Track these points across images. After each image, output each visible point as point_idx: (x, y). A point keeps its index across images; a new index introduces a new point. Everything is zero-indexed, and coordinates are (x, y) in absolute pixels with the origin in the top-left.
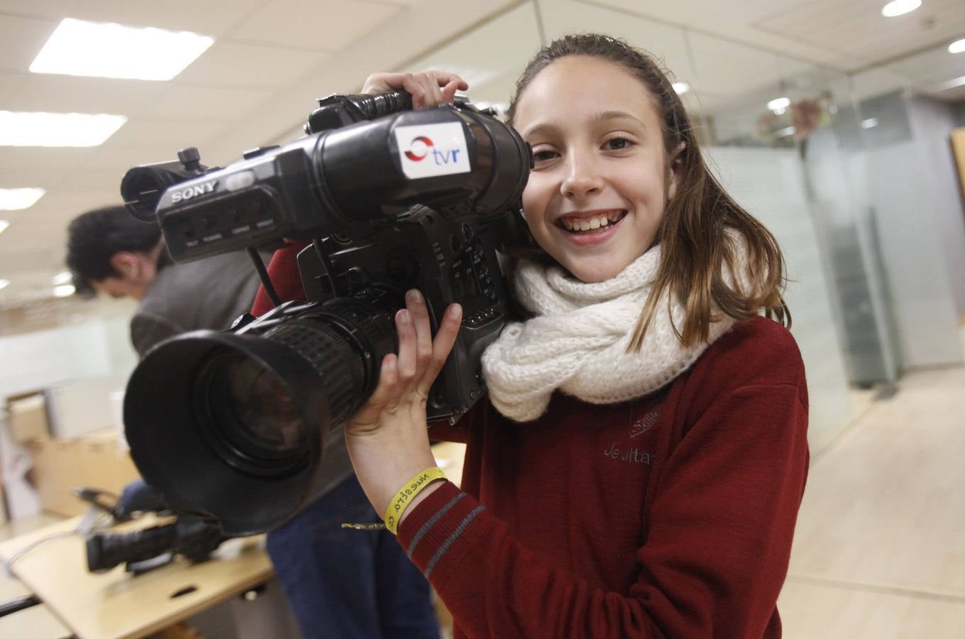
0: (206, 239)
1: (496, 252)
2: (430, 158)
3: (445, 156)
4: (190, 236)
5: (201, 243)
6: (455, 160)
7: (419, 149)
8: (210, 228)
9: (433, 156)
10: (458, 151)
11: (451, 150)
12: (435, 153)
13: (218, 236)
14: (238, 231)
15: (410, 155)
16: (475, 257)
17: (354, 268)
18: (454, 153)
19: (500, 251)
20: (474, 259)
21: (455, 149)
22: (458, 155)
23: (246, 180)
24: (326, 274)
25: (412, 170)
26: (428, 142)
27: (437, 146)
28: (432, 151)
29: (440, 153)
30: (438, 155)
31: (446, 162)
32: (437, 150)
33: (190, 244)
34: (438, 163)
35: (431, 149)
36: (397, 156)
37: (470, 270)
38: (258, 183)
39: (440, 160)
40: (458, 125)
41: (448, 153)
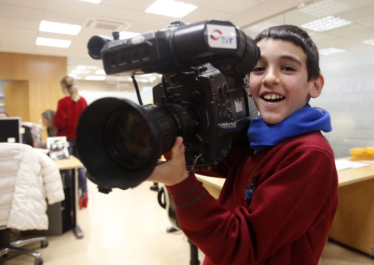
1: (235, 101)
2: (220, 40)
4: (114, 63)
5: (118, 66)
6: (231, 42)
7: (216, 35)
8: (123, 59)
13: (125, 64)
14: (134, 62)
15: (212, 37)
16: (227, 100)
17: (177, 95)
18: (231, 40)
19: (237, 102)
20: (226, 101)
21: (231, 37)
22: (232, 41)
23: (141, 40)
24: (164, 96)
25: (212, 44)
26: (220, 32)
27: (224, 35)
29: (225, 39)
30: (224, 40)
31: (227, 42)
33: (113, 66)
34: (223, 42)
35: (221, 36)
36: (207, 36)
37: (224, 105)
38: (147, 41)
39: (224, 41)
40: (233, 29)
41: (228, 39)
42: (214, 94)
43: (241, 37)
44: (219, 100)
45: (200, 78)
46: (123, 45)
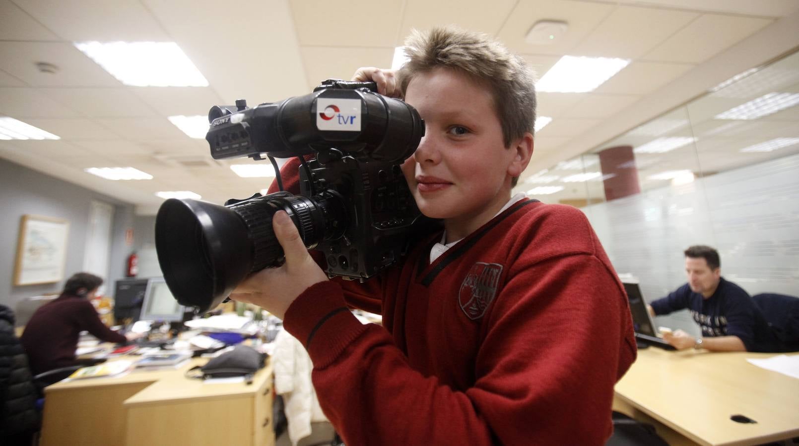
0: (223, 148)
2: (336, 119)
3: (345, 121)
4: (218, 144)
6: (352, 123)
7: (329, 112)
8: (224, 142)
9: (338, 118)
10: (355, 117)
11: (350, 116)
12: (339, 116)
13: (227, 148)
14: (234, 146)
15: (323, 115)
18: (352, 118)
20: (399, 188)
21: (353, 116)
22: (354, 120)
23: (239, 119)
24: (308, 180)
25: (322, 125)
26: (336, 108)
27: (342, 113)
28: (338, 115)
29: (343, 117)
30: (341, 118)
31: (345, 123)
32: (341, 115)
33: (217, 150)
34: (340, 123)
35: (337, 114)
36: (315, 115)
37: (393, 194)
38: (243, 121)
39: (342, 121)
40: (359, 102)
41: (348, 117)
42: (368, 183)
43: (370, 114)
44: (379, 189)
45: (348, 159)
46: (225, 123)
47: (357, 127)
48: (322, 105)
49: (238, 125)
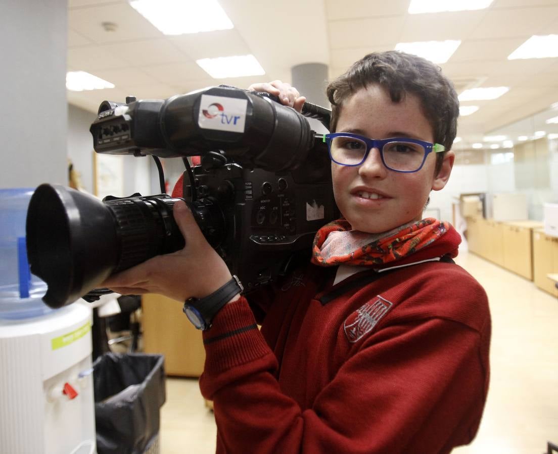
1: (307, 204)
2: (218, 118)
3: (229, 119)
5: (104, 143)
6: (235, 123)
7: (214, 110)
9: (221, 117)
10: (239, 118)
11: (234, 116)
12: (223, 115)
13: (109, 141)
14: (115, 139)
15: (205, 112)
17: (205, 186)
18: (236, 118)
19: (311, 205)
20: (283, 203)
21: (237, 116)
22: (238, 121)
23: (122, 112)
26: (220, 107)
29: (226, 116)
30: (224, 118)
31: (228, 123)
32: (225, 114)
34: (222, 122)
36: (197, 111)
37: (277, 208)
38: (127, 113)
39: (225, 121)
40: (245, 102)
41: (232, 117)
42: (251, 193)
44: (262, 202)
45: (233, 167)
46: (110, 115)
47: (240, 128)
48: (206, 102)
49: (121, 117)
